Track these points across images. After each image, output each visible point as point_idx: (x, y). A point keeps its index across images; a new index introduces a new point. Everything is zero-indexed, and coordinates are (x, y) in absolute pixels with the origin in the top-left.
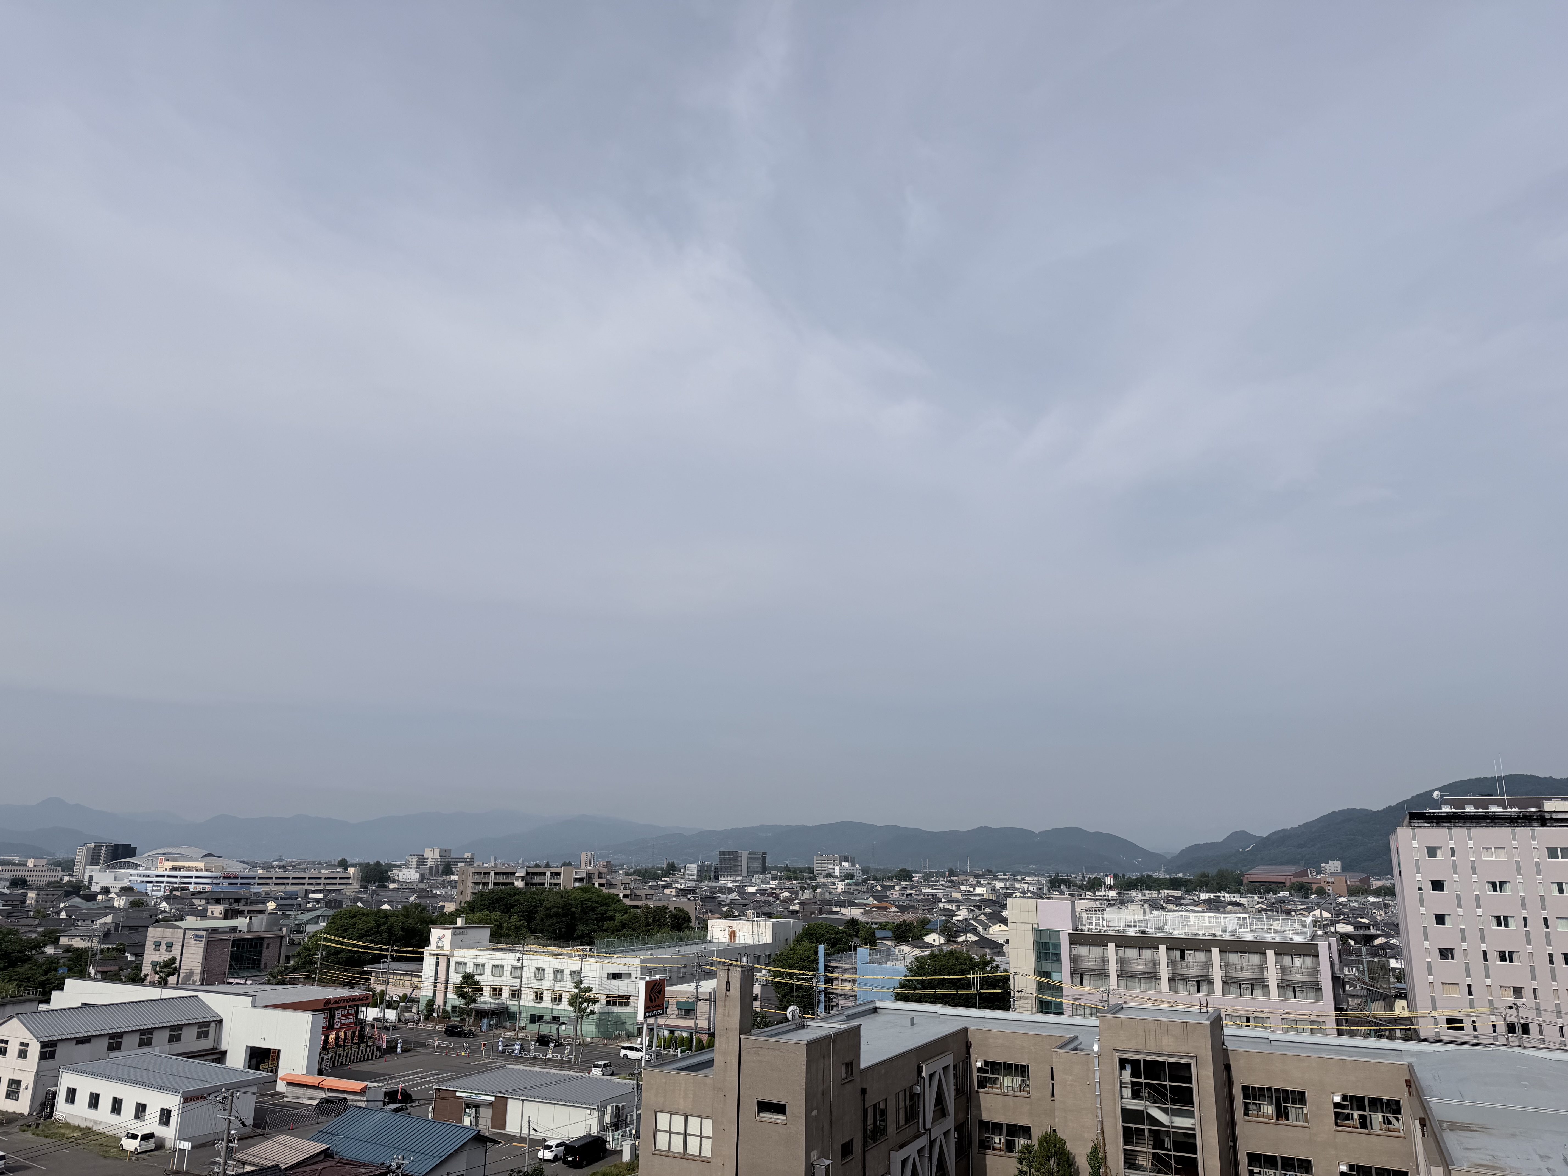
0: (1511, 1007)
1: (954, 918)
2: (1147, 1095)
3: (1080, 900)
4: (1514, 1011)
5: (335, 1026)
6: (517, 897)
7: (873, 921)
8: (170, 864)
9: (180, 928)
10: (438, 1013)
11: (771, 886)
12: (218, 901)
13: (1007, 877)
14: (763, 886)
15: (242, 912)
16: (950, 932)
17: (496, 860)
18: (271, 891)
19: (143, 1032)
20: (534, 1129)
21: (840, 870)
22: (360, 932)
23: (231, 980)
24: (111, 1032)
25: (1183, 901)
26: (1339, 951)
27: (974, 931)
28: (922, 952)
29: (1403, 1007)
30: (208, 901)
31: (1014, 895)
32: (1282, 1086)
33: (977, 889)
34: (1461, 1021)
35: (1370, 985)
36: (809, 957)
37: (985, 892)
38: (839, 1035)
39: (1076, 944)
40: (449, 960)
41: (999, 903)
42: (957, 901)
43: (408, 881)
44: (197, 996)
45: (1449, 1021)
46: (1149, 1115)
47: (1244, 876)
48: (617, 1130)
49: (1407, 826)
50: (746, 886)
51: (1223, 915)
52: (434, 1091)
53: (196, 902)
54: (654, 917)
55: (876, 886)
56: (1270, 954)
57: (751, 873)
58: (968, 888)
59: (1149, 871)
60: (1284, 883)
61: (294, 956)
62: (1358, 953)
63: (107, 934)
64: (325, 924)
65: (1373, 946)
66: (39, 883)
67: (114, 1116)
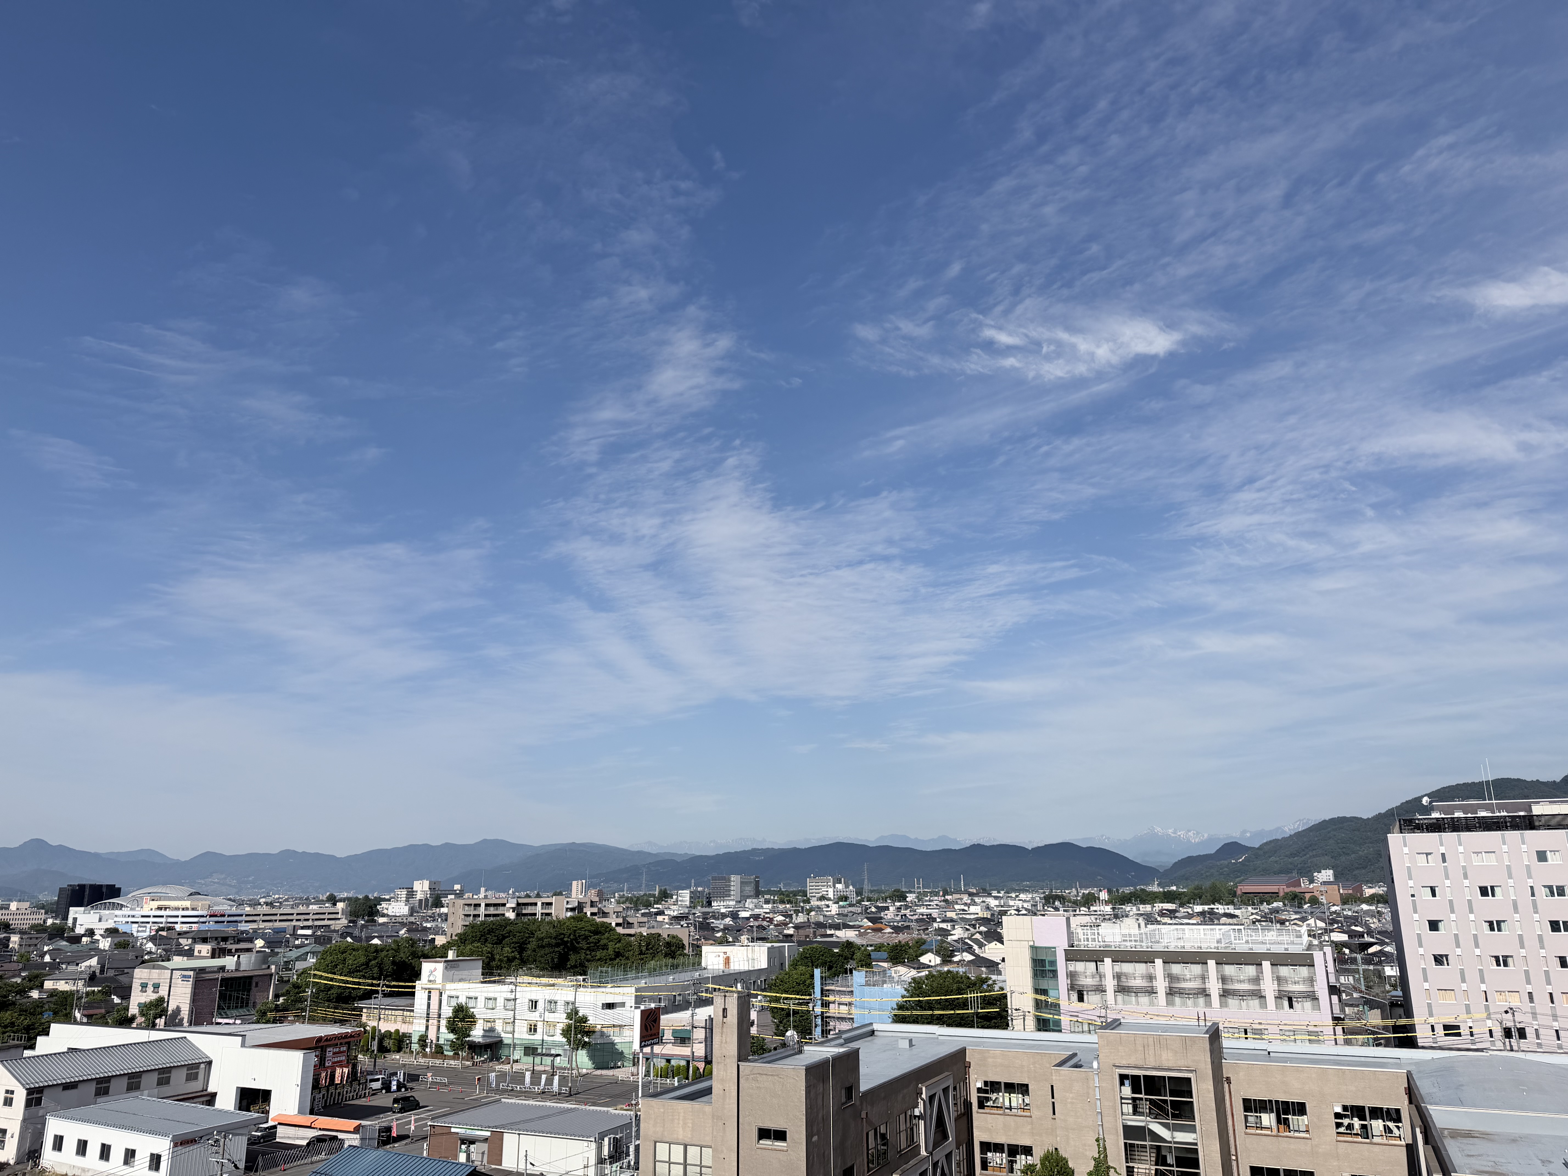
0: (1506, 1012)
1: (949, 937)
2: (1148, 1111)
3: (1074, 915)
4: (1510, 1015)
5: (327, 1064)
6: (508, 928)
7: (868, 943)
8: (155, 904)
9: (167, 969)
10: (431, 1047)
11: (765, 910)
12: (205, 940)
13: (1001, 895)
14: (757, 911)
15: (230, 951)
16: (946, 952)
17: (486, 891)
18: (258, 929)
19: (131, 1076)
20: (531, 1164)
21: (834, 892)
22: (350, 967)
23: (219, 1020)
24: (98, 1076)
25: (1177, 914)
26: (1335, 960)
27: (970, 950)
28: (919, 972)
30: (195, 941)
31: (1009, 912)
32: (1282, 1098)
33: (971, 907)
34: (1458, 1027)
35: (1366, 994)
36: (805, 981)
37: (980, 910)
38: (837, 1059)
39: (1073, 961)
40: (441, 994)
41: (994, 921)
42: (951, 920)
43: (398, 915)
44: (185, 1038)
45: (1446, 1027)
46: (1150, 1131)
47: (1237, 887)
48: (615, 1161)
49: (1398, 833)
50: (739, 911)
51: (1218, 927)
52: (429, 1128)
53: (183, 941)
54: (648, 945)
55: (870, 907)
56: (1266, 965)
57: (743, 898)
58: (962, 907)
59: (1143, 885)
60: (1277, 893)
61: (283, 995)
62: (1354, 961)
63: (92, 977)
64: (314, 960)
65: (1368, 954)
66: (22, 926)
67: (103, 1163)
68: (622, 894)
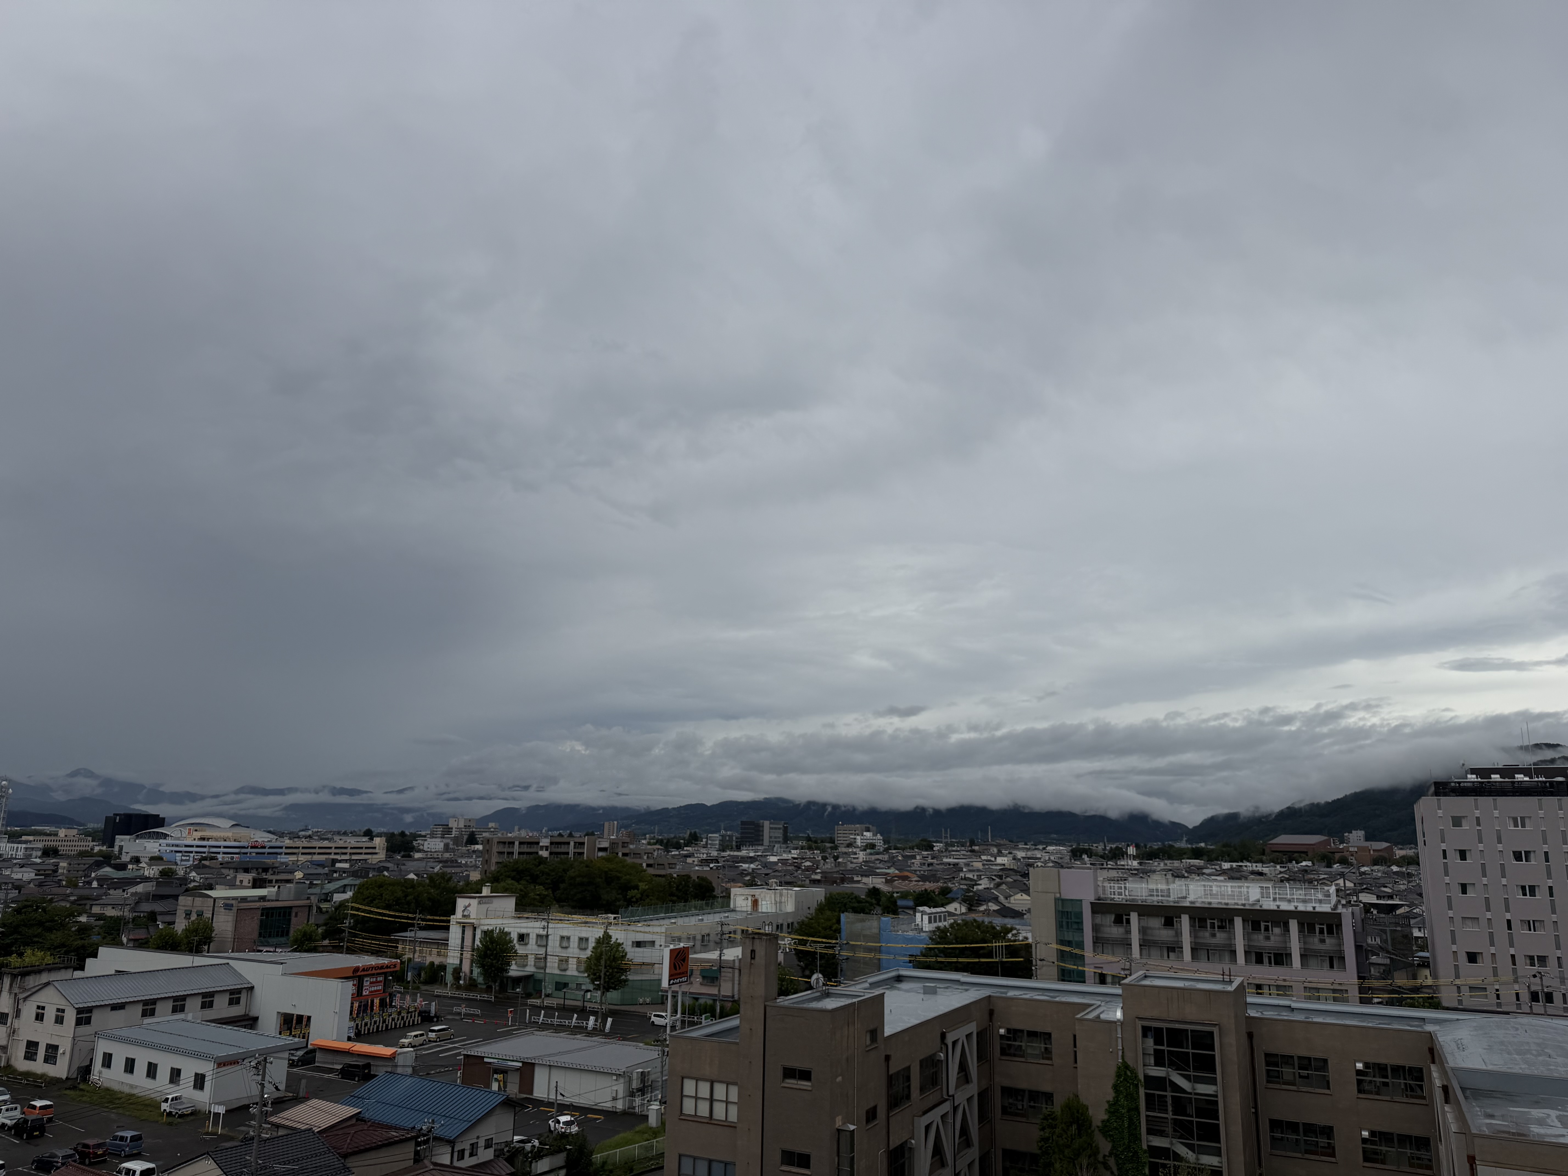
0: (1535, 976)
1: (975, 887)
2: (1169, 1062)
3: (1101, 869)
4: (1537, 980)
5: (364, 993)
6: (542, 866)
7: (895, 890)
8: (198, 834)
9: (210, 897)
10: (465, 980)
11: (793, 856)
12: (246, 870)
13: (1028, 847)
14: (785, 856)
15: (271, 881)
16: (972, 901)
17: (519, 830)
18: (298, 861)
19: (176, 999)
20: (561, 1094)
21: (862, 839)
22: (386, 900)
23: (261, 948)
24: (143, 998)
25: (1205, 871)
26: (1363, 920)
27: (996, 899)
29: (1426, 976)
30: (236, 870)
31: (1036, 864)
32: (1304, 1053)
33: (998, 858)
34: (1484, 990)
35: (1393, 954)
36: (831, 927)
37: (1006, 862)
38: (862, 1003)
39: (1098, 914)
40: (475, 929)
41: (1021, 872)
42: (978, 870)
43: (433, 850)
44: (228, 964)
45: (1473, 990)
46: (1171, 1082)
47: (1266, 845)
48: (643, 1095)
49: (1432, 796)
50: (767, 855)
51: (1246, 884)
52: (462, 1057)
53: (225, 871)
54: (678, 886)
55: (897, 856)
56: (1293, 923)
57: (772, 843)
58: (989, 858)
59: (1170, 841)
60: (1307, 852)
62: (1381, 922)
63: (137, 903)
64: (352, 893)
65: (1397, 915)
66: (70, 852)
67: (150, 1081)
68: (652, 835)
